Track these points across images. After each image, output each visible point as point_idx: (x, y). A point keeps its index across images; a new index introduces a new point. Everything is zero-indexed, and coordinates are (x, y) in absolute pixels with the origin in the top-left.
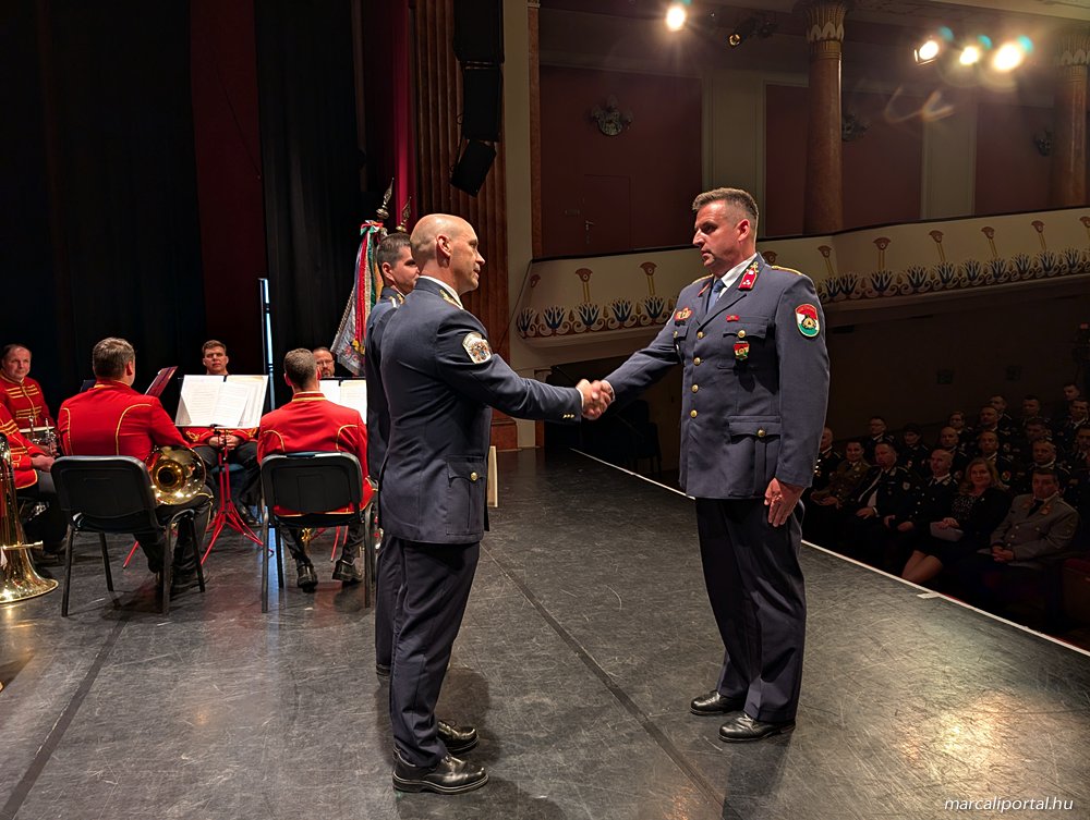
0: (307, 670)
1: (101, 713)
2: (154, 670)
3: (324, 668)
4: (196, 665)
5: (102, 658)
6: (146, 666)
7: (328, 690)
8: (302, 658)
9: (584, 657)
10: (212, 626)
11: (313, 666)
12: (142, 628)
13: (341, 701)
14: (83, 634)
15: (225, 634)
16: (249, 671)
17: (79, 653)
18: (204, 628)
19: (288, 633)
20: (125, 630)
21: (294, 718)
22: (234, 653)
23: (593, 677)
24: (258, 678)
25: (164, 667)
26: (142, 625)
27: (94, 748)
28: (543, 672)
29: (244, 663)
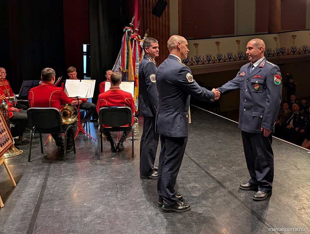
0: (118, 177)
1: (53, 192)
2: (66, 179)
3: (123, 177)
4: (80, 177)
5: (47, 175)
6: (63, 177)
7: (126, 184)
8: (115, 174)
9: (206, 172)
10: (81, 164)
11: (119, 176)
12: (58, 165)
13: (131, 187)
14: (38, 167)
15: (87, 167)
16: (99, 178)
17: (39, 174)
18: (79, 165)
19: (108, 166)
20: (52, 166)
21: (118, 192)
22: (92, 173)
23: (210, 178)
24: (102, 180)
25: (69, 177)
26: (57, 164)
27: (55, 202)
28: (194, 177)
29: (96, 176)
